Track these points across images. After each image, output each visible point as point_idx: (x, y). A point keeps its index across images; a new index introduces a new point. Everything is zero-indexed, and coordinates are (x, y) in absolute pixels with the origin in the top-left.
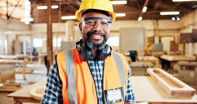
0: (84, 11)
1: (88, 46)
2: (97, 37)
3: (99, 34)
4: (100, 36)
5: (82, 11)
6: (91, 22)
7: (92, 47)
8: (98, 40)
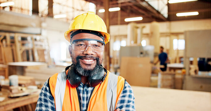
0: (73, 32)
1: (78, 71)
2: (88, 61)
3: (91, 58)
4: (91, 60)
5: (72, 32)
6: (81, 45)
7: (82, 73)
8: (90, 65)
